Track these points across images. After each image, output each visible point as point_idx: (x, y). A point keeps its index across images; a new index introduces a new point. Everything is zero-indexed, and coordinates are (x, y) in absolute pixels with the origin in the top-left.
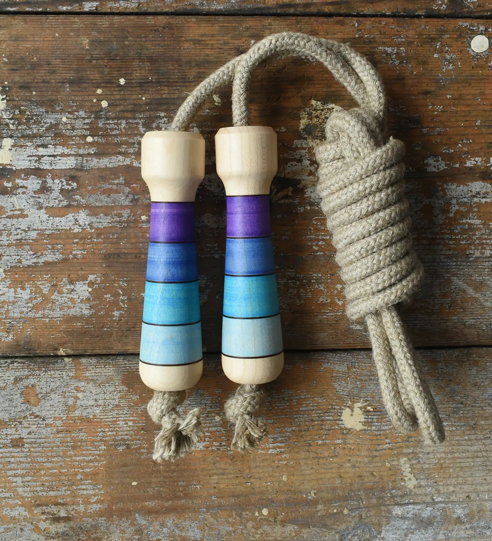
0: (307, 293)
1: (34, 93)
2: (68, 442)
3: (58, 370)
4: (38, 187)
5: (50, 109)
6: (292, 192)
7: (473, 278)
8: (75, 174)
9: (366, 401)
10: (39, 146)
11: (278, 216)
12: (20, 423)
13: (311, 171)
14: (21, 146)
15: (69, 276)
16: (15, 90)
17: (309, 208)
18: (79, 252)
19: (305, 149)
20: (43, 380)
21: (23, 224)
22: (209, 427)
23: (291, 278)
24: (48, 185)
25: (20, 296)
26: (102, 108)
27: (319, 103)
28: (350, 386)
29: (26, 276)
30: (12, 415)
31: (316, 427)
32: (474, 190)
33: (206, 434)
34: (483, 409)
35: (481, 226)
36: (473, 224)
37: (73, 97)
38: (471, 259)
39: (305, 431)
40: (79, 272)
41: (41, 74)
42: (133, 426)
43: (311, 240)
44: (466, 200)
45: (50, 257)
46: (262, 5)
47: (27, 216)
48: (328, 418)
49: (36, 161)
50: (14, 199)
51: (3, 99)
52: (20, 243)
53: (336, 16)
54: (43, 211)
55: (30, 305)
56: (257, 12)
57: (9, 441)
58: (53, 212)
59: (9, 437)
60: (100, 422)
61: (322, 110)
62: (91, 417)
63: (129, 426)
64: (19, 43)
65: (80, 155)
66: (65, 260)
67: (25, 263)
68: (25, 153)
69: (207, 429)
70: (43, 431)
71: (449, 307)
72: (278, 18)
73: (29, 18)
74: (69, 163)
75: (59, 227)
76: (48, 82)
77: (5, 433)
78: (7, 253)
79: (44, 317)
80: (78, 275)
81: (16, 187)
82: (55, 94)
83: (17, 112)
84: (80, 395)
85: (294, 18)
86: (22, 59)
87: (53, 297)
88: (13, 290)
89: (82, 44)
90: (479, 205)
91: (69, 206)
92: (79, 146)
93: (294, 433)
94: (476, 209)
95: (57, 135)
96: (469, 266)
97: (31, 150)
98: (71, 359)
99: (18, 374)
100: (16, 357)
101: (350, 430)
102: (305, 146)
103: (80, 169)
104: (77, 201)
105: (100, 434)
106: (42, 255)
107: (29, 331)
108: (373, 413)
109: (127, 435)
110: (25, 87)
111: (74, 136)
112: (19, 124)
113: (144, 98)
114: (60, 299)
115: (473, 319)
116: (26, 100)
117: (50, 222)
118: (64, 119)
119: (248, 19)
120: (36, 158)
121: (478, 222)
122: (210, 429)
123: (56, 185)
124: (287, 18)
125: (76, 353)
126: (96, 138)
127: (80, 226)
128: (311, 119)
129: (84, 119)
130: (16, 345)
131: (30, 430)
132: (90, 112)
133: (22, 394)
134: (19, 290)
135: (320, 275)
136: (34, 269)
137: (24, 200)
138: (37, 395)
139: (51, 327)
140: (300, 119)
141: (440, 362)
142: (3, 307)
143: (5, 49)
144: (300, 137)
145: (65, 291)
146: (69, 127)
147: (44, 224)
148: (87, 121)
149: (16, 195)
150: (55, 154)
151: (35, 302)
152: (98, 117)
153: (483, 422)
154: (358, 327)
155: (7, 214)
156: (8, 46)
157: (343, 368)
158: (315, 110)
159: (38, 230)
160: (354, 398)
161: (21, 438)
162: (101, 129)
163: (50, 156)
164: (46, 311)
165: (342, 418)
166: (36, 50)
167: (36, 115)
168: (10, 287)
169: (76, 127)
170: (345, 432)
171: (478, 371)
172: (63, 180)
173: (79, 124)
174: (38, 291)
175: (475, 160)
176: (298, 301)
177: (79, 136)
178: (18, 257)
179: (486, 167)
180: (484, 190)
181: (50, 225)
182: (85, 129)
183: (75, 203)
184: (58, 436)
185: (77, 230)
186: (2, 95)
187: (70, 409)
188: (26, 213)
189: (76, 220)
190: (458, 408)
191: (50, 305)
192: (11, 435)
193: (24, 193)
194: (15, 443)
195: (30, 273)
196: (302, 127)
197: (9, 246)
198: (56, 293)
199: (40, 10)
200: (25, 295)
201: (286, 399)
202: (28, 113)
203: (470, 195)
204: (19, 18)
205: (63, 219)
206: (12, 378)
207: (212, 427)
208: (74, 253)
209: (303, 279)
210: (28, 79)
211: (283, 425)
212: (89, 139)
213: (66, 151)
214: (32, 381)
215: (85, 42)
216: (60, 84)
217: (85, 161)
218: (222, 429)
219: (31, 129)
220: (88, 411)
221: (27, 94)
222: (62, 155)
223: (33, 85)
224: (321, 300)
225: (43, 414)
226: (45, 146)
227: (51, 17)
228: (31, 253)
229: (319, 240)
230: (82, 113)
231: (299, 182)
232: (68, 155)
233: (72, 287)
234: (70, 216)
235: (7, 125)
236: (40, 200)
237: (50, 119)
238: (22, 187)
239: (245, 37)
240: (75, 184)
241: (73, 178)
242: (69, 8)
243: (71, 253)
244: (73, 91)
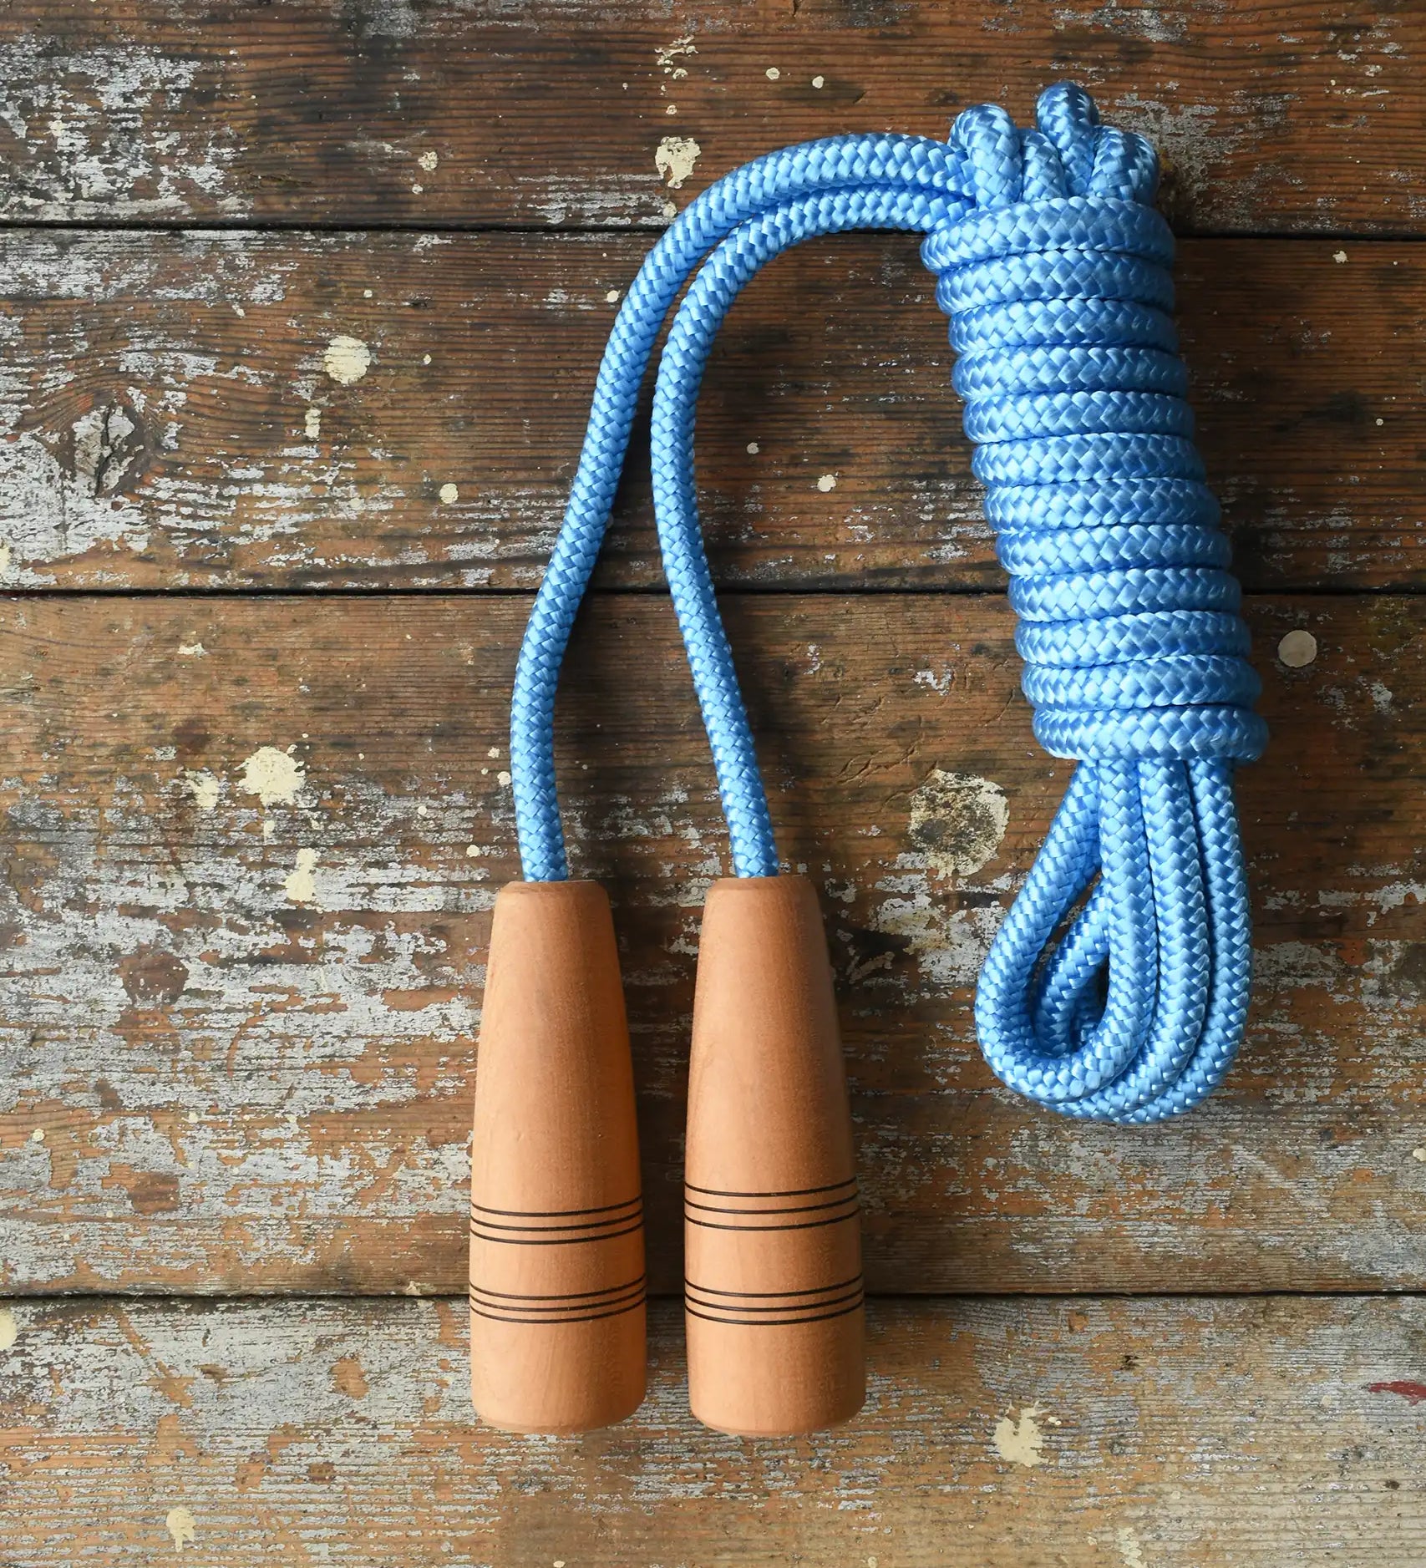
0: (922, 1174)
1: (361, 756)
2: (423, 1475)
3: (404, 1325)
4: (368, 948)
5: (392, 789)
6: (893, 962)
7: (1279, 1148)
8: (443, 923)
9: (1046, 1404)
10: (371, 865)
11: (863, 1013)
12: (328, 1432)
13: (932, 918)
14: (334, 866)
15: (429, 1131)
16: (322, 750)
17: (927, 996)
18: (450, 1084)
19: (920, 871)
20: (374, 1346)
21: (337, 1024)
22: (714, 1451)
23: (889, 1144)
24: (389, 945)
25: (329, 1171)
26: (498, 787)
27: (951, 776)
28: (1012, 1372)
29: (342, 1131)
30: (310, 1416)
31: (939, 1458)
32: (1282, 960)
33: (709, 1465)
34: (1299, 1429)
35: (1299, 1037)
36: (1279, 1033)
37: (440, 765)
38: (1276, 1107)
39: (915, 1464)
40: (451, 1125)
41: (376, 718)
42: (557, 1446)
43: (932, 1064)
44: (1264, 981)
45: (390, 1094)
46: (832, 571)
47: (344, 1008)
48: (964, 1438)
49: (364, 895)
50: (318, 973)
51: (298, 770)
52: (330, 1064)
53: (989, 593)
54: (378, 997)
55: (350, 1190)
56: (821, 585)
57: (304, 1470)
58: (396, 1000)
59: (305, 1461)
60: (490, 1434)
61: (958, 791)
62: (472, 1423)
63: (550, 1445)
64: (332, 653)
65: (454, 884)
66: (420, 1099)
67: (341, 1104)
68: (341, 879)
69: (709, 1455)
70: (372, 1450)
71: (1227, 1208)
72: (866, 599)
73: (353, 602)
74: (430, 900)
75: (410, 1032)
76: (391, 734)
77: (296, 1452)
78: (305, 1084)
79: (378, 1215)
80: (447, 1131)
81: (323, 948)
82: (405, 757)
83: (327, 795)
84: (450, 1378)
85: (901, 597)
86: (337, 686)
87: (396, 1175)
88: (314, 1159)
89: (459, 655)
90: (1293, 992)
91: (430, 988)
92: (451, 865)
93: (892, 1468)
94: (1286, 1002)
95: (409, 842)
96: (1269, 1122)
97: (353, 874)
98: (431, 1303)
99: (323, 1331)
100: (321, 1297)
101: (1010, 1464)
102: (921, 866)
103: (454, 912)
104: (447, 977)
105: (490, 1460)
106: (374, 1088)
107: (347, 1246)
108: (1060, 1431)
109: (544, 1462)
110: (344, 743)
111: (442, 844)
112: (331, 820)
113: (585, 767)
114: (410, 1179)
115: (1279, 1235)
116: (345, 772)
117: (392, 1021)
118: (422, 810)
119: (804, 600)
120: (364, 890)
121: (1292, 1028)
122: (717, 1455)
123: (405, 944)
124: (884, 597)
125: (443, 1291)
126: (486, 849)
127: (452, 1029)
128: (934, 811)
129: (462, 809)
130: (320, 1274)
131: (346, 1447)
132: (473, 795)
133: (331, 1372)
134: (327, 1158)
135: (950, 1138)
136: (359, 1118)
137: (339, 976)
138: (362, 1375)
139: (392, 1237)
140: (910, 810)
141: (1206, 1325)
142: (295, 1194)
143: (304, 666)
144: (911, 848)
145: (421, 1163)
146: (432, 824)
147: (379, 1026)
148: (468, 814)
149: (323, 964)
150: (404, 880)
151: (358, 1184)
152: (491, 807)
153: (1299, 1457)
154: (1031, 1249)
155: (305, 1004)
156: (309, 660)
157: (998, 1334)
158: (942, 790)
159: (366, 1037)
160: (1020, 1398)
161: (327, 1463)
162: (497, 830)
163: (392, 885)
164: (382, 1204)
165: (994, 1439)
166: (366, 669)
167: (365, 802)
168: (309, 1154)
169: (446, 826)
170: (1000, 1468)
171: (1288, 1347)
172: (418, 934)
173: (451, 819)
174: (366, 1161)
175: (1285, 897)
176: (902, 1192)
177: (452, 845)
178: (327, 1093)
179: (1309, 909)
180: (1306, 961)
181: (390, 1027)
182: (466, 830)
183: (443, 983)
184: (405, 1460)
185: (446, 1037)
186: (297, 761)
187: (426, 1406)
188: (342, 1001)
189: (445, 1018)
190: (1245, 1424)
191: (390, 1192)
192: (308, 1456)
193: (338, 961)
194: (316, 1474)
195: (350, 1125)
196: (914, 826)
197: (308, 1068)
198: (402, 1167)
199: (375, 585)
200: (340, 1169)
201: (876, 1395)
202: (348, 797)
203: (1273, 970)
204: (332, 602)
205: (418, 1015)
206: (311, 1340)
207: (721, 1451)
208: (440, 1084)
209: (914, 1146)
210: (349, 727)
211: (870, 1451)
212: (473, 851)
213: (425, 875)
214: (350, 1346)
215: (466, 651)
216: (414, 739)
217: (463, 896)
218: (742, 1457)
219: (354, 829)
220: (464, 1410)
221: (347, 759)
222: (417, 884)
223: (359, 740)
224: (952, 1189)
225: (372, 1415)
226: (381, 865)
227: (396, 600)
228: (353, 1083)
229: (948, 1064)
230: (458, 798)
231: (907, 941)
232: (430, 884)
233: (436, 1155)
234: (433, 1009)
235: (307, 821)
236: (373, 976)
237: (393, 810)
238: (335, 948)
239: (796, 638)
240: (443, 943)
241: (439, 931)
242: (434, 581)
243: (434, 1085)
244: (440, 752)
